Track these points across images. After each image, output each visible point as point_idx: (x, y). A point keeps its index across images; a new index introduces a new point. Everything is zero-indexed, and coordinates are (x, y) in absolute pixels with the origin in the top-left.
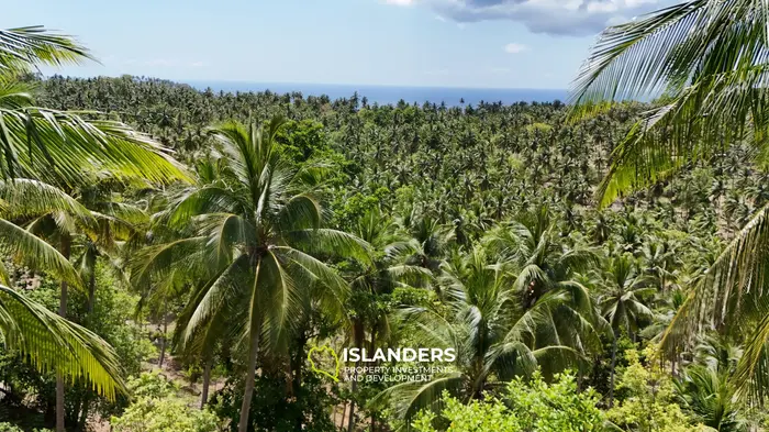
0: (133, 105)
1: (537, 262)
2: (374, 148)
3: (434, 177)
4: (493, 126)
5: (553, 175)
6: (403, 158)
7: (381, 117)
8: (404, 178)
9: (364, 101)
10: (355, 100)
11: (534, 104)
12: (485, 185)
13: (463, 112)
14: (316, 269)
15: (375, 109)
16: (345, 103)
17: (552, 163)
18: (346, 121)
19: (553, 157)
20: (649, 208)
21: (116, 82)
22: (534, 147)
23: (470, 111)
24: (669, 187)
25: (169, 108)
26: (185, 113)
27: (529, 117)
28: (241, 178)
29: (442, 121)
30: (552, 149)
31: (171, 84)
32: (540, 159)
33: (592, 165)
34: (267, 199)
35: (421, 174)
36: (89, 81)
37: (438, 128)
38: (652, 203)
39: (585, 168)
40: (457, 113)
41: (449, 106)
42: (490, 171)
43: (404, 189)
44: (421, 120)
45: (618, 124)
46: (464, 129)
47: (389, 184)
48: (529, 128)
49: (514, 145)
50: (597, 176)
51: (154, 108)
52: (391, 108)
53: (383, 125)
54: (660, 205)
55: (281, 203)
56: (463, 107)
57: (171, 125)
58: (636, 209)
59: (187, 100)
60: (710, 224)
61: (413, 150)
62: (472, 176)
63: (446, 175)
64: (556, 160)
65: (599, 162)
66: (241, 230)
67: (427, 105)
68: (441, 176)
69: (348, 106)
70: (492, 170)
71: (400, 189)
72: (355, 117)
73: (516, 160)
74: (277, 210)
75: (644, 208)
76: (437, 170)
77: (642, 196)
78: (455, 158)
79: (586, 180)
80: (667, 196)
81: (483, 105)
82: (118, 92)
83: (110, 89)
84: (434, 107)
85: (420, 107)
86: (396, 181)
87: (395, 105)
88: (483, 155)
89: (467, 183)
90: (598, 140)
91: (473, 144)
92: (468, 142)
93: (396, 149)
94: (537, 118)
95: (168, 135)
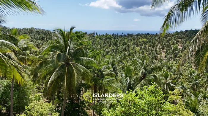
0: (34, 35)
1: (144, 69)
2: (99, 45)
3: (116, 53)
4: (131, 39)
5: (148, 52)
6: (107, 48)
7: (101, 37)
8: (107, 53)
9: (97, 34)
10: (94, 33)
11: (142, 34)
12: (129, 55)
13: (123, 36)
14: (83, 69)
15: (99, 36)
16: (91, 34)
17: (147, 49)
18: (92, 39)
19: (147, 48)
20: (173, 61)
21: (30, 29)
22: (142, 45)
23: (125, 36)
24: (178, 55)
25: (44, 36)
26: (48, 37)
27: (141, 37)
28: (62, 44)
29: (117, 39)
30: (147, 46)
31: (44, 30)
32: (144, 48)
33: (158, 49)
34: (69, 49)
35: (112, 52)
36: (22, 29)
37: (116, 40)
38: (174, 59)
39: (156, 50)
40: (121, 36)
41: (119, 35)
42: (130, 51)
43: (107, 56)
44: (112, 38)
45: (164, 39)
46: (123, 40)
47: (103, 55)
48: (141, 40)
49: (137, 45)
50: (159, 52)
51: (39, 36)
52: (104, 35)
53: (102, 40)
54: (176, 60)
55: (73, 50)
56: (123, 35)
57: (44, 40)
58: (170, 61)
59: (49, 34)
60: (190, 65)
61: (110, 46)
62: (126, 52)
63: (119, 52)
64: (148, 49)
65: (159, 49)
66: (62, 57)
67: (113, 34)
68: (117, 53)
69: (92, 35)
70: (131, 51)
71: (106, 56)
72: (94, 38)
73: (137, 48)
74: (72, 52)
75: (172, 61)
76: (116, 51)
77: (171, 58)
78: (121, 48)
79: (156, 53)
80: (178, 58)
81: (128, 34)
82: (30, 32)
83: (28, 31)
84: (115, 35)
85: (112, 35)
86: (105, 54)
87: (105, 35)
88: (128, 47)
89: (124, 54)
90: (159, 43)
91: (126, 44)
92: (124, 44)
93: (105, 46)
94: (143, 37)
95: (43, 43)
